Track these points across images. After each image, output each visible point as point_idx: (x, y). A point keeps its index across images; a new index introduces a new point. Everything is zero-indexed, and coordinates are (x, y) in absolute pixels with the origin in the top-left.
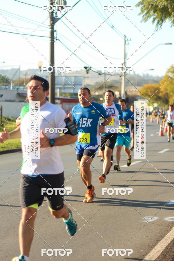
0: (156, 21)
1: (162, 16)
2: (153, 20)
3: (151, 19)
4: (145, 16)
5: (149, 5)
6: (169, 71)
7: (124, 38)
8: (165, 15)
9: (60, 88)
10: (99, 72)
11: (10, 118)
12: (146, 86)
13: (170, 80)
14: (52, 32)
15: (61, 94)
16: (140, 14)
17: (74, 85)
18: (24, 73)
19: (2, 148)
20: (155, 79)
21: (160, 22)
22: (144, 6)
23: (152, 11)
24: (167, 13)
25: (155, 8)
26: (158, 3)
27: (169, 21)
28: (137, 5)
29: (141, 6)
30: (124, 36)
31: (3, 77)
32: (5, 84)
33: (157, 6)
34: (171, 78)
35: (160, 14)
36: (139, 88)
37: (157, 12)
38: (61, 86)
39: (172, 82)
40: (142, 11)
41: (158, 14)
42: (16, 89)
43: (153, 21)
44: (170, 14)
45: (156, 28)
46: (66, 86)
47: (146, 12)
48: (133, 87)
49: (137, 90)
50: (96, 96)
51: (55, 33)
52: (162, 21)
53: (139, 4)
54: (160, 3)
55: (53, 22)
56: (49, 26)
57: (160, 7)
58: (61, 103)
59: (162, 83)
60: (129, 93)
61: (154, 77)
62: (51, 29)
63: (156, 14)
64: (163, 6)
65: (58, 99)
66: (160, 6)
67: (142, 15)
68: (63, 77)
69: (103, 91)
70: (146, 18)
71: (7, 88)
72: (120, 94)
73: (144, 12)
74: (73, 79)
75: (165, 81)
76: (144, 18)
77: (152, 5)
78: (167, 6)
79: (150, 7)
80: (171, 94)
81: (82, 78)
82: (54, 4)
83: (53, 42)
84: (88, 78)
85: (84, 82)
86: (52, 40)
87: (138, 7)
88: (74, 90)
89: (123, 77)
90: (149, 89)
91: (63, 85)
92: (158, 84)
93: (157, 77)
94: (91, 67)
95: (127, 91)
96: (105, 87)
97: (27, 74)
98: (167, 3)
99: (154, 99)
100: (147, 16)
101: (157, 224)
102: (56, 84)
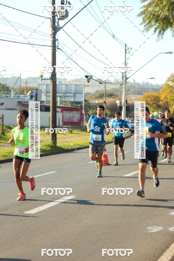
0: (158, 31)
1: (164, 26)
3: (153, 29)
4: (147, 26)
5: (151, 15)
6: (169, 80)
7: (125, 47)
8: (167, 24)
9: (61, 97)
10: (100, 81)
11: (11, 126)
12: (146, 94)
13: (170, 88)
14: (54, 41)
15: (62, 102)
16: (141, 24)
17: (75, 93)
18: (25, 81)
19: (4, 156)
20: (155, 88)
21: (162, 32)
22: (146, 16)
24: (169, 23)
25: (156, 18)
26: (159, 13)
27: (170, 31)
28: (139, 15)
29: (143, 16)
30: (125, 45)
31: (4, 85)
32: (6, 92)
33: (158, 16)
34: (172, 87)
35: (162, 23)
36: (138, 96)
37: (159, 22)
38: (62, 95)
39: (172, 91)
40: (144, 21)
41: (159, 24)
42: (17, 98)
43: (155, 31)
44: (171, 25)
45: (158, 38)
46: (67, 95)
47: (147, 22)
48: (133, 95)
49: (137, 99)
50: (96, 104)
51: (57, 42)
52: (164, 31)
53: (141, 14)
54: (162, 13)
56: (51, 35)
57: (162, 17)
58: (62, 112)
59: (162, 91)
60: (128, 102)
61: (154, 86)
62: (52, 39)
63: (158, 24)
64: (164, 16)
65: (59, 107)
67: (143, 25)
68: (63, 86)
69: (103, 99)
70: (148, 28)
71: (7, 96)
72: (121, 103)
73: (146, 22)
74: (73, 88)
75: (165, 89)
76: (145, 27)
77: (154, 15)
78: (168, 16)
79: (152, 16)
80: (171, 102)
81: (82, 86)
82: (56, 13)
83: (54, 51)
84: (88, 86)
85: (84, 90)
86: (53, 49)
87: (140, 16)
88: (74, 98)
89: (124, 86)
90: (149, 97)
91: (64, 93)
92: (158, 92)
93: (157, 85)
94: (92, 76)
95: (127, 99)
96: (106, 95)
97: (27, 82)
98: (169, 13)
99: (154, 108)
100: (149, 25)
101: (162, 235)
102: (57, 92)
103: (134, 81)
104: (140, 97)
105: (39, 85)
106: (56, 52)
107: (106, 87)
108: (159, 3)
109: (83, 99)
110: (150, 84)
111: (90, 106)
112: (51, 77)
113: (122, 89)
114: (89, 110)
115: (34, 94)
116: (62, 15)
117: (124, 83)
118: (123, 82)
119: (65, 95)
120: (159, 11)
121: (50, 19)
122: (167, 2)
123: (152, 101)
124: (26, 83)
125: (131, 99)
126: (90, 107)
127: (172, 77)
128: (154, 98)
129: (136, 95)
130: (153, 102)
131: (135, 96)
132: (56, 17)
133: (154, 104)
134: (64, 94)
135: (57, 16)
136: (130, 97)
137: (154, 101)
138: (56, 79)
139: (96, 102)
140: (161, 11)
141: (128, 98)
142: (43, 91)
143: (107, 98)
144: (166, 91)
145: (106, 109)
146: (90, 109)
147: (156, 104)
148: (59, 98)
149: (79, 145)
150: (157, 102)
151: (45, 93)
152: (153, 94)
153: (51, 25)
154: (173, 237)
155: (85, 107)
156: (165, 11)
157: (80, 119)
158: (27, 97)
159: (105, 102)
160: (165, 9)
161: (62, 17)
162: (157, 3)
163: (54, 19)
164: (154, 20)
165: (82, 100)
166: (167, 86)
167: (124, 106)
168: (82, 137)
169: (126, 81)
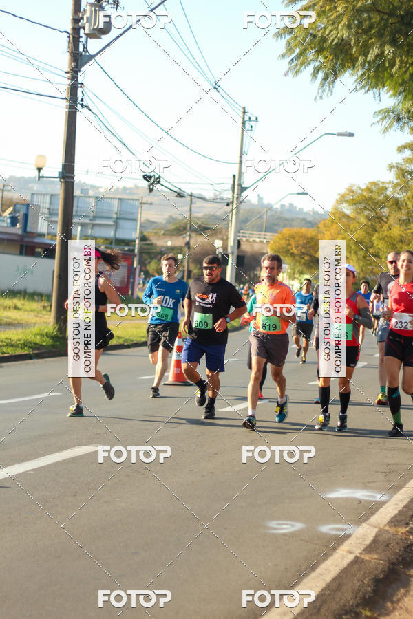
0: (321, 75)
1: (336, 63)
2: (314, 72)
3: (310, 69)
4: (295, 62)
5: (307, 37)
6: (343, 199)
7: (241, 114)
8: (343, 60)
9: (83, 225)
10: (179, 191)
12: (286, 231)
13: (344, 220)
14: (74, 88)
16: (283, 56)
17: (117, 218)
20: (310, 219)
21: (331, 77)
22: (296, 37)
23: (313, 51)
24: (348, 57)
25: (319, 44)
26: (327, 33)
27: (351, 77)
28: (279, 35)
29: (288, 37)
30: (242, 110)
33: (324, 40)
34: (348, 217)
35: (331, 57)
36: (269, 236)
37: (325, 53)
38: (87, 221)
39: (349, 226)
40: (290, 49)
41: (325, 58)
43: (315, 74)
44: (353, 62)
45: (320, 91)
46: (98, 222)
47: (297, 51)
48: (255, 233)
49: (265, 241)
50: (168, 248)
51: (79, 91)
52: (336, 76)
53: (282, 32)
54: (332, 33)
55: (77, 64)
56: (66, 72)
57: (332, 41)
59: (325, 226)
60: (244, 247)
61: (307, 213)
62: (70, 81)
63: (321, 59)
64: (339, 39)
66: (333, 39)
67: (288, 59)
68: (91, 199)
69: (184, 237)
70: (298, 67)
72: (225, 247)
73: (294, 51)
74: (115, 206)
75: (332, 222)
76: (292, 65)
77: (314, 36)
78: (347, 41)
79: (308, 39)
81: (137, 203)
82: (81, 21)
83: (73, 110)
84: (151, 204)
85: (141, 213)
86: (70, 107)
87: (280, 38)
88: (116, 231)
89: (235, 206)
90: (294, 238)
91: (91, 218)
92: (316, 229)
93: (314, 213)
94: (159, 177)
95: (242, 239)
96: (190, 227)
97: (6, 188)
98: (349, 35)
99: (304, 264)
100: (299, 61)
101: (301, 540)
102: (74, 213)
103: (260, 199)
104: (271, 237)
105: (32, 194)
106: (78, 113)
107: (193, 209)
108: (328, 7)
109: (138, 235)
110: (298, 209)
111: (152, 253)
112: (63, 173)
113: (230, 215)
114: (150, 263)
115: (20, 216)
116: (96, 27)
117: (235, 199)
118: (233, 196)
119: (94, 222)
120: (325, 28)
121: (68, 35)
122: (346, 8)
123: (300, 248)
124: (3, 191)
125: (251, 240)
126: (153, 256)
127: (351, 194)
128: (305, 242)
129: (261, 231)
130: (303, 250)
131: (260, 235)
132: (82, 31)
133: (304, 254)
134: (91, 220)
135: (84, 28)
136: (247, 235)
137: (303, 247)
138: (73, 178)
139: (167, 242)
140: (330, 28)
141: (244, 239)
142: (41, 211)
143: (193, 235)
144: (334, 226)
145: (191, 260)
146: (152, 259)
147: (308, 255)
148: (79, 228)
149: (121, 338)
150: (311, 251)
151: (47, 216)
152: (304, 230)
153: (69, 47)
154: (327, 547)
155: (141, 253)
156: (340, 26)
157: (126, 280)
158: (4, 221)
159: (188, 244)
160: (340, 22)
161: (96, 32)
162: (323, 9)
163: (76, 36)
164: (314, 48)
165: (135, 235)
166: (337, 215)
167: (233, 253)
168: (129, 321)
169: (239, 195)
